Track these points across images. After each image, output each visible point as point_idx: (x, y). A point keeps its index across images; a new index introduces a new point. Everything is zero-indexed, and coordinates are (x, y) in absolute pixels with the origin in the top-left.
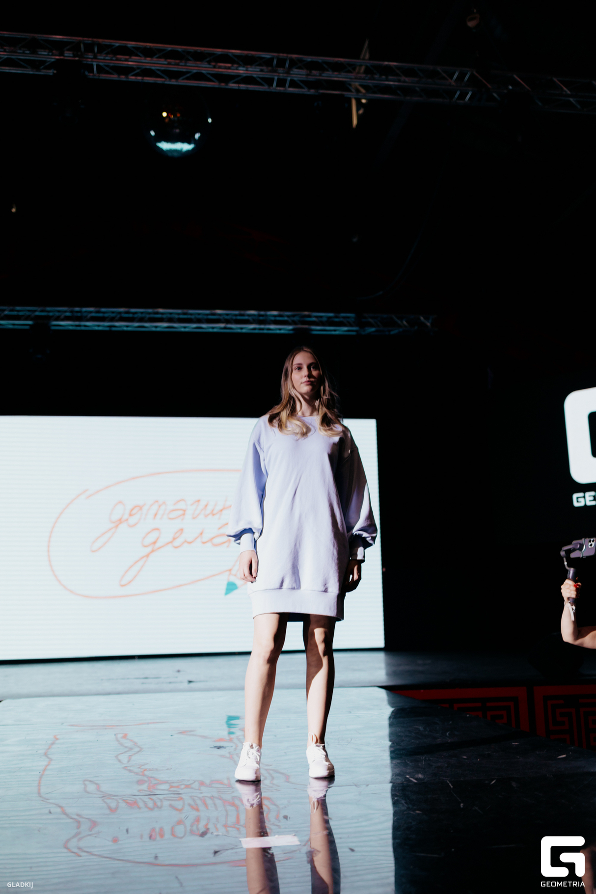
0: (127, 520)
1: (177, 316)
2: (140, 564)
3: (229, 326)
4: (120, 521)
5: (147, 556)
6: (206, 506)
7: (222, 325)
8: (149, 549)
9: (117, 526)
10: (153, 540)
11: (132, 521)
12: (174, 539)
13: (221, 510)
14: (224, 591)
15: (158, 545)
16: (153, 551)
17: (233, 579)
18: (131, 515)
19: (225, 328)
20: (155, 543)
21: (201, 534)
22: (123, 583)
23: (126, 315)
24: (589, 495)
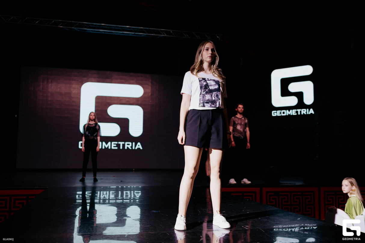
1: (114, 28)
3: (136, 33)
7: (133, 33)
19: (134, 34)
23: (92, 26)
24: (278, 112)
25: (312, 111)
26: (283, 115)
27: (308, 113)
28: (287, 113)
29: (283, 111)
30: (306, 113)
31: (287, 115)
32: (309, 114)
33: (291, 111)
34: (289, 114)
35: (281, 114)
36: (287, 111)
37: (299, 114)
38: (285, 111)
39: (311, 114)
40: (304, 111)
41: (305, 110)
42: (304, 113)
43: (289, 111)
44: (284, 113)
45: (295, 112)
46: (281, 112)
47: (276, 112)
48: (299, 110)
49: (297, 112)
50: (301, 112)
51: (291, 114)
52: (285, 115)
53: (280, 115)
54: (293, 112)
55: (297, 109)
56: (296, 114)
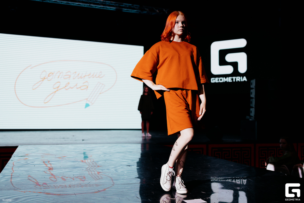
0: (47, 78)
2: (53, 94)
4: (44, 78)
5: (55, 92)
6: (78, 75)
8: (56, 89)
9: (43, 80)
10: (58, 86)
11: (49, 78)
12: (66, 86)
13: (84, 77)
14: (84, 106)
15: (60, 88)
16: (57, 90)
17: (88, 103)
18: (49, 76)
20: (58, 87)
21: (76, 85)
22: (45, 102)
24: (217, 79)
25: (245, 79)
26: (220, 81)
27: (242, 80)
28: (224, 80)
29: (220, 78)
30: (240, 80)
31: (224, 81)
32: (242, 82)
33: (227, 78)
34: (226, 81)
35: (218, 80)
36: (224, 78)
37: (234, 81)
38: (222, 78)
39: (245, 81)
40: (238, 79)
41: (239, 77)
42: (238, 81)
43: (226, 78)
44: (221, 80)
45: (231, 79)
46: (218, 79)
47: (215, 79)
48: (234, 78)
49: (232, 79)
50: (235, 79)
51: (227, 81)
52: (222, 81)
53: (218, 82)
54: (229, 80)
55: (232, 77)
56: (231, 81)
